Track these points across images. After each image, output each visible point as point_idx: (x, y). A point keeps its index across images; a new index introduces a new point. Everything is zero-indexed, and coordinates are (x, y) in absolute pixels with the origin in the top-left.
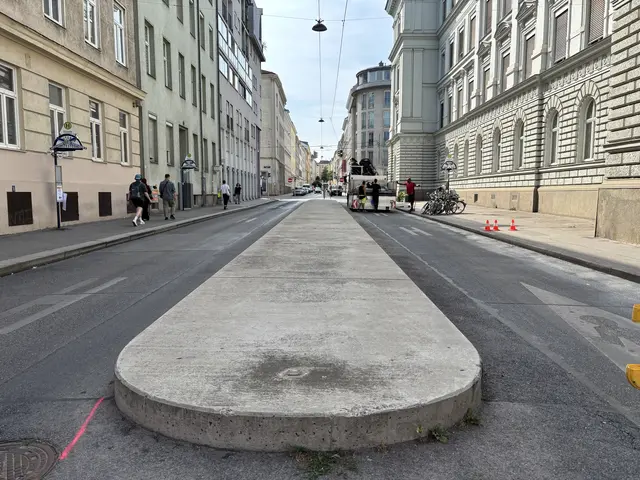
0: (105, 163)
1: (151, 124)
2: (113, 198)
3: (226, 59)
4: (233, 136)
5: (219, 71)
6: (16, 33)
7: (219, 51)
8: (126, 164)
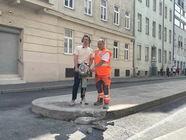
0: (118, 60)
1: (138, 47)
2: (120, 71)
3: (179, 19)
4: (182, 49)
5: (174, 24)
6: (91, 26)
7: (175, 17)
8: (127, 60)
